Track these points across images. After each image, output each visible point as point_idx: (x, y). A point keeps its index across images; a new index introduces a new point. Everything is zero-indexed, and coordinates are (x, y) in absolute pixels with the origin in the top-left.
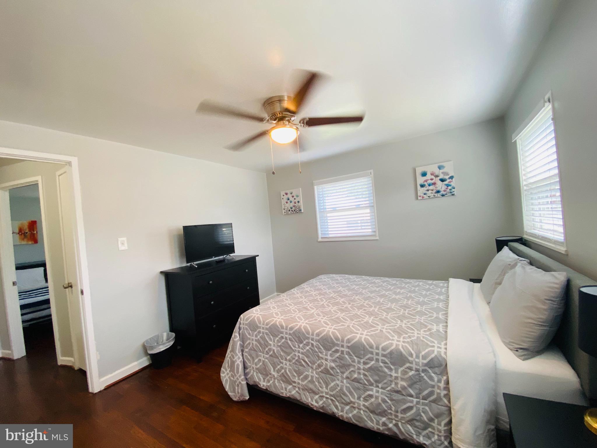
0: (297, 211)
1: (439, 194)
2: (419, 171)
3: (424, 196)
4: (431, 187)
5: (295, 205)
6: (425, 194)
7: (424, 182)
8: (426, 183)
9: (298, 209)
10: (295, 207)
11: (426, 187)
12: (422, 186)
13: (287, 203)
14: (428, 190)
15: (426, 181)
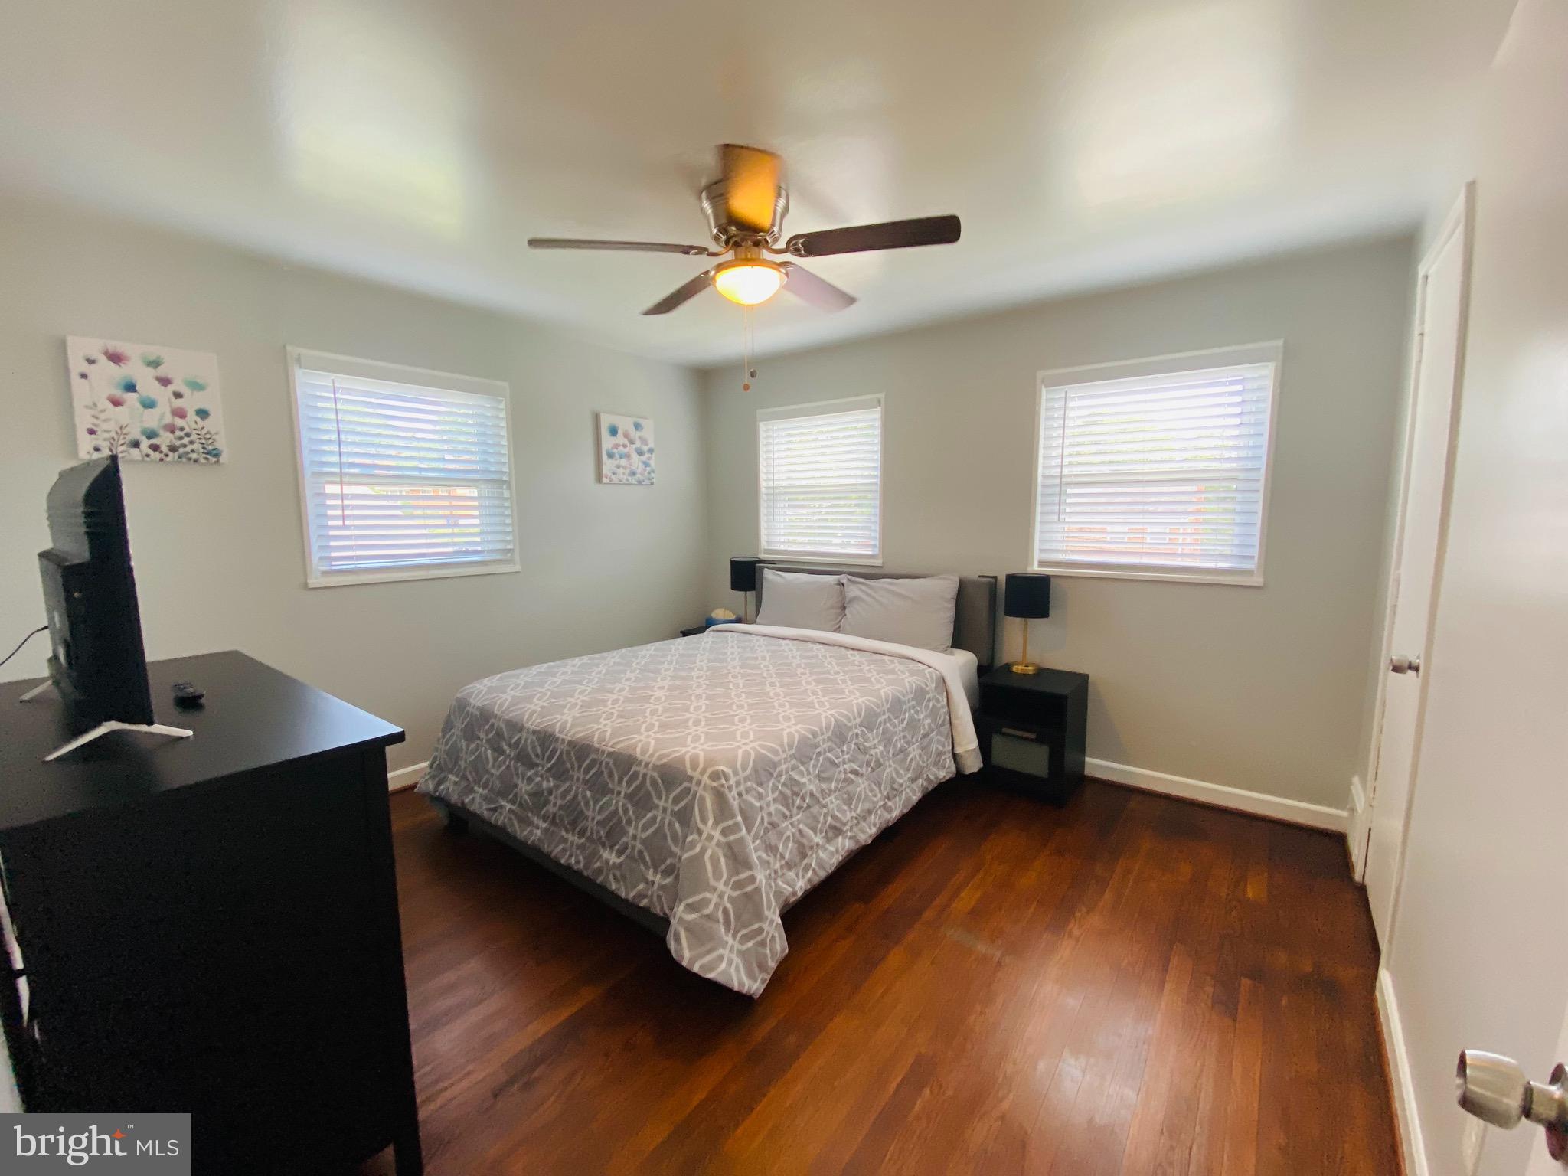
0: (194, 456)
1: (634, 477)
2: (606, 421)
3: (613, 477)
4: (623, 462)
5: (179, 422)
6: (614, 474)
7: (613, 448)
8: (615, 451)
9: (196, 446)
10: (178, 433)
11: (616, 460)
12: (611, 456)
13: (116, 403)
14: (618, 467)
15: (616, 446)
